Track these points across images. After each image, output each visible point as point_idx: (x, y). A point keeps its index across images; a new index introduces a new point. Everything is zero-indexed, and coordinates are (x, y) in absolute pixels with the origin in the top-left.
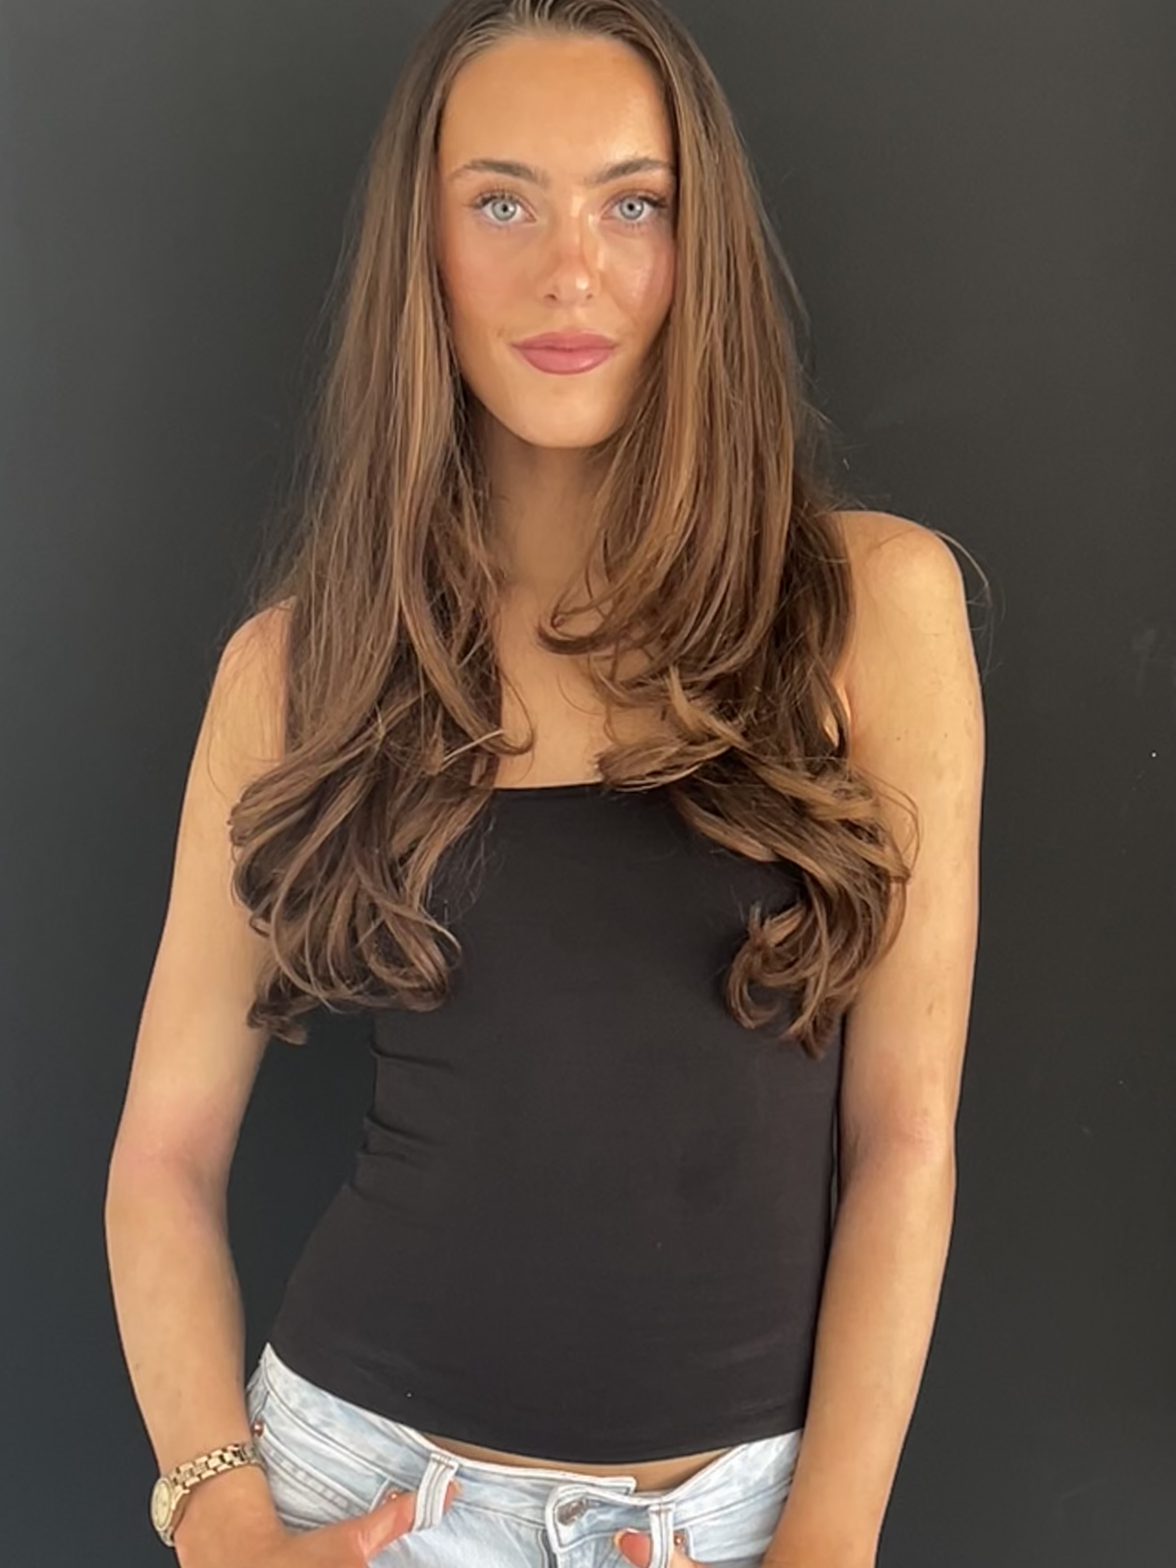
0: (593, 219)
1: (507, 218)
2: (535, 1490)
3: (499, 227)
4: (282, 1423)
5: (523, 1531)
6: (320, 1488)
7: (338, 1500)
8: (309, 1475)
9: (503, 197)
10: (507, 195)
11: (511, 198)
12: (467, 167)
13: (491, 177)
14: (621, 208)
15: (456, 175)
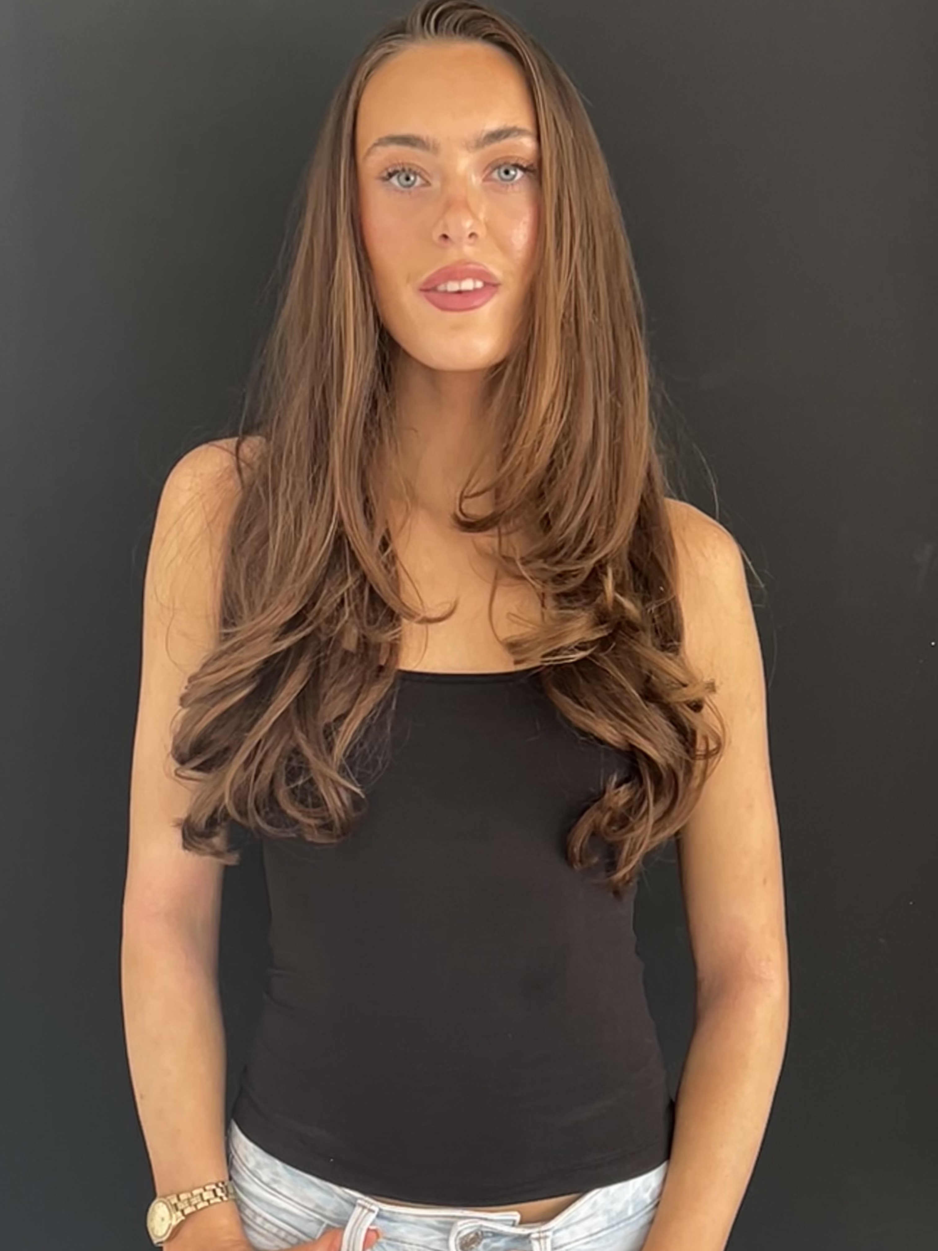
0: (476, 181)
14: (499, 174)
15: (369, 153)
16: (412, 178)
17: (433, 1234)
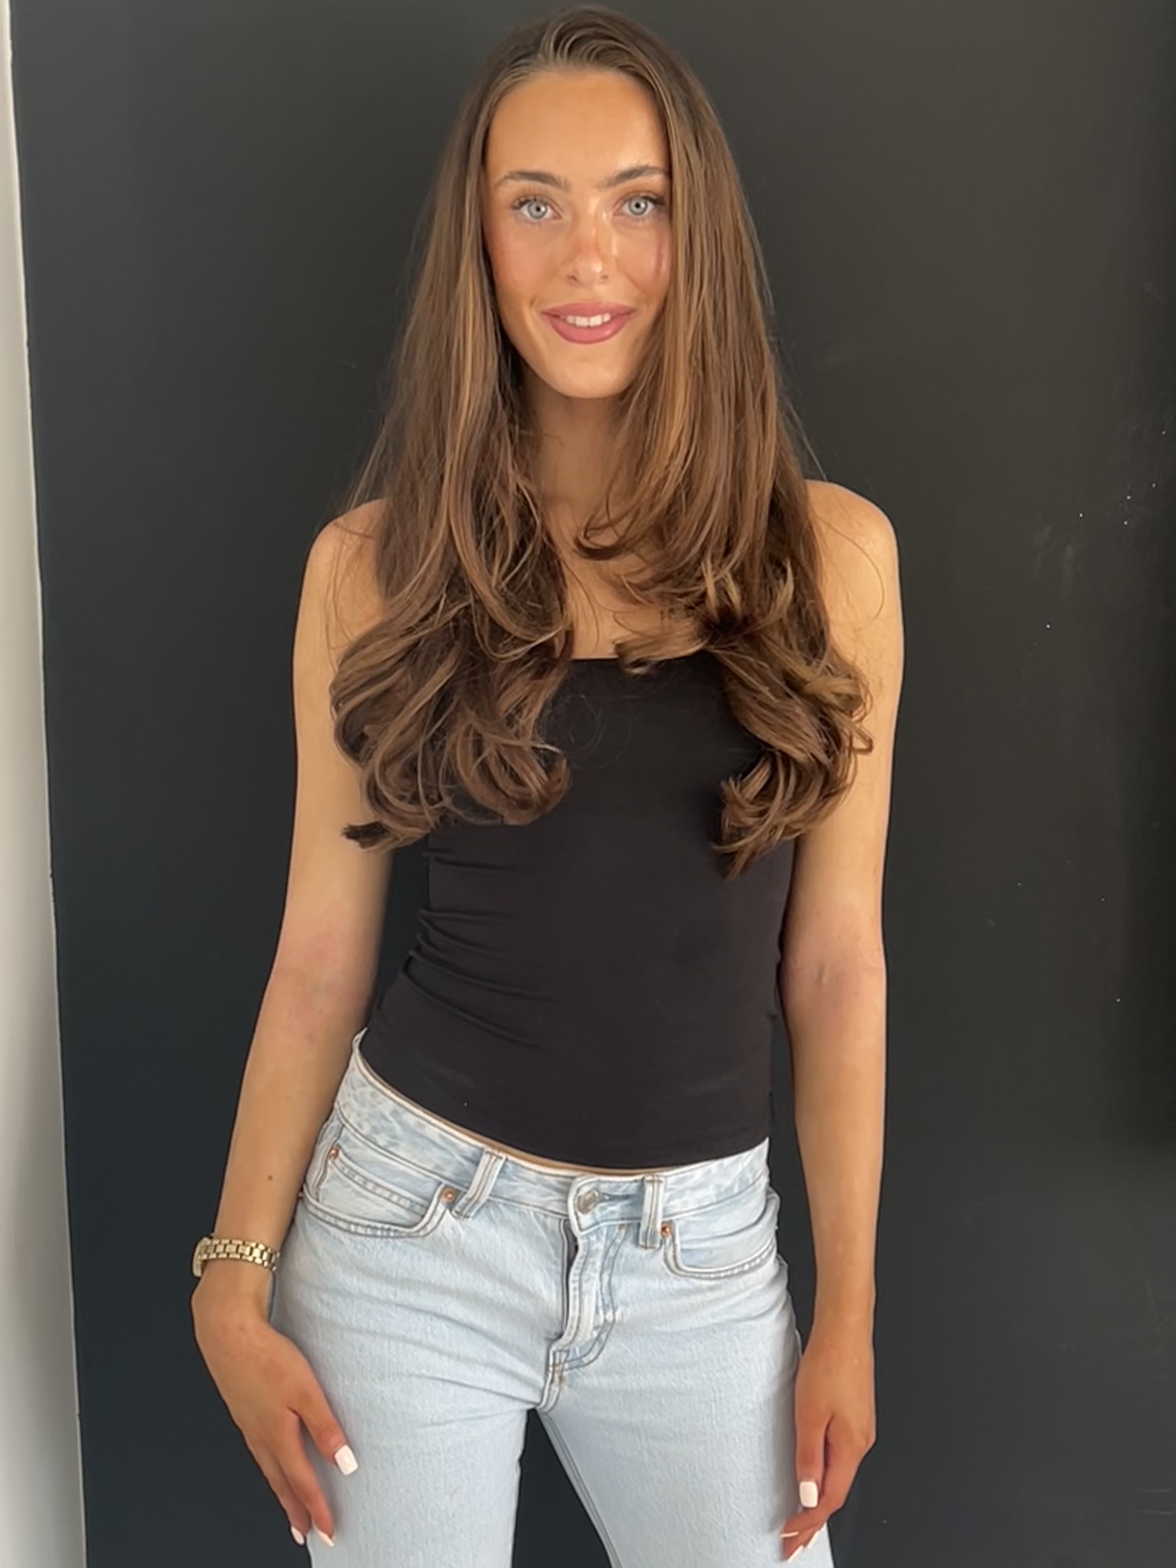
0: (606, 217)
1: (540, 217)
2: (559, 1186)
3: (533, 224)
4: (355, 1146)
5: (549, 1221)
6: (387, 1194)
7: (402, 1202)
8: (377, 1185)
9: (535, 200)
10: (538, 198)
11: (541, 201)
12: (506, 178)
13: (525, 184)
14: (630, 206)
15: (499, 184)
16: (543, 209)
17: (550, 1195)
